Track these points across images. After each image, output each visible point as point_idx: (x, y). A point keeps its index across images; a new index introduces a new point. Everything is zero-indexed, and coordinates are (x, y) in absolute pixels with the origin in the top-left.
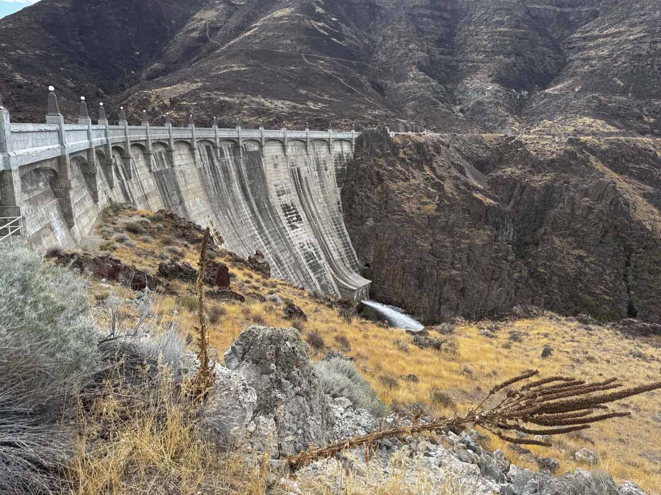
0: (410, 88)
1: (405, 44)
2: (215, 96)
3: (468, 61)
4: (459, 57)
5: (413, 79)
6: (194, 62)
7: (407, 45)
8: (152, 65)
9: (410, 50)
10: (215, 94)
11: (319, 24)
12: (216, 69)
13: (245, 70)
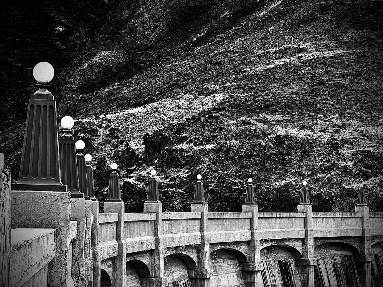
2: (262, 127)
6: (198, 43)
8: (94, 55)
10: (264, 121)
12: (260, 57)
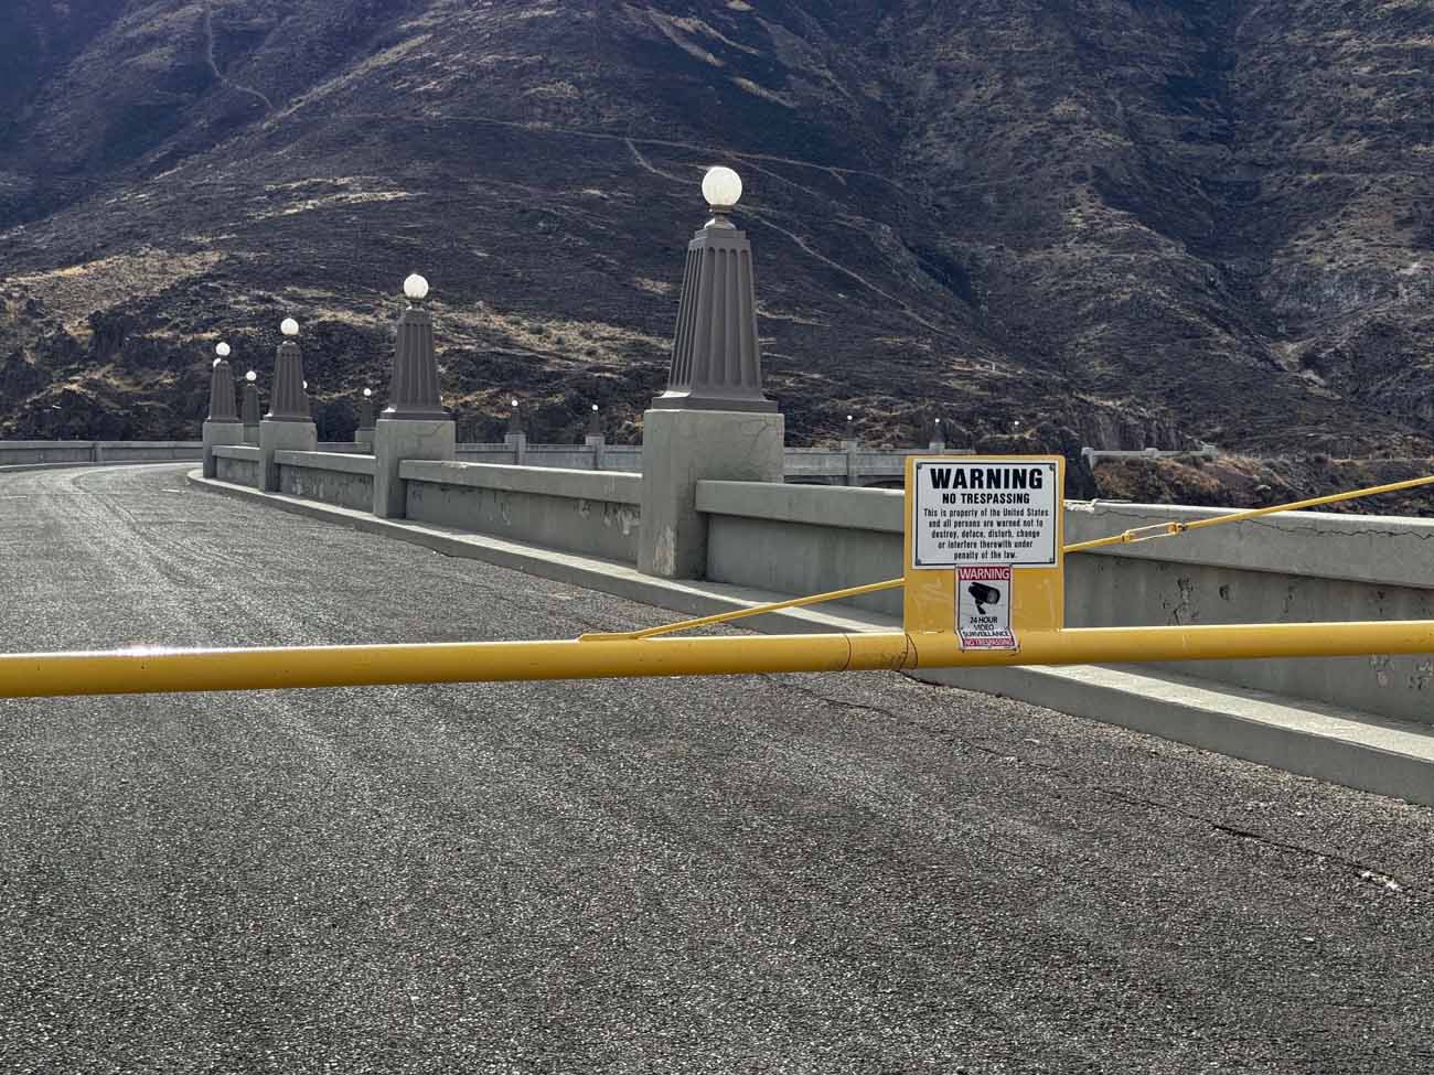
0: (1077, 270)
1: (1034, 100)
3: (1299, 165)
4: (1259, 151)
5: (1085, 237)
6: (159, 167)
7: (1043, 105)
9: (1061, 125)
11: (681, 23)
13: (396, 201)
